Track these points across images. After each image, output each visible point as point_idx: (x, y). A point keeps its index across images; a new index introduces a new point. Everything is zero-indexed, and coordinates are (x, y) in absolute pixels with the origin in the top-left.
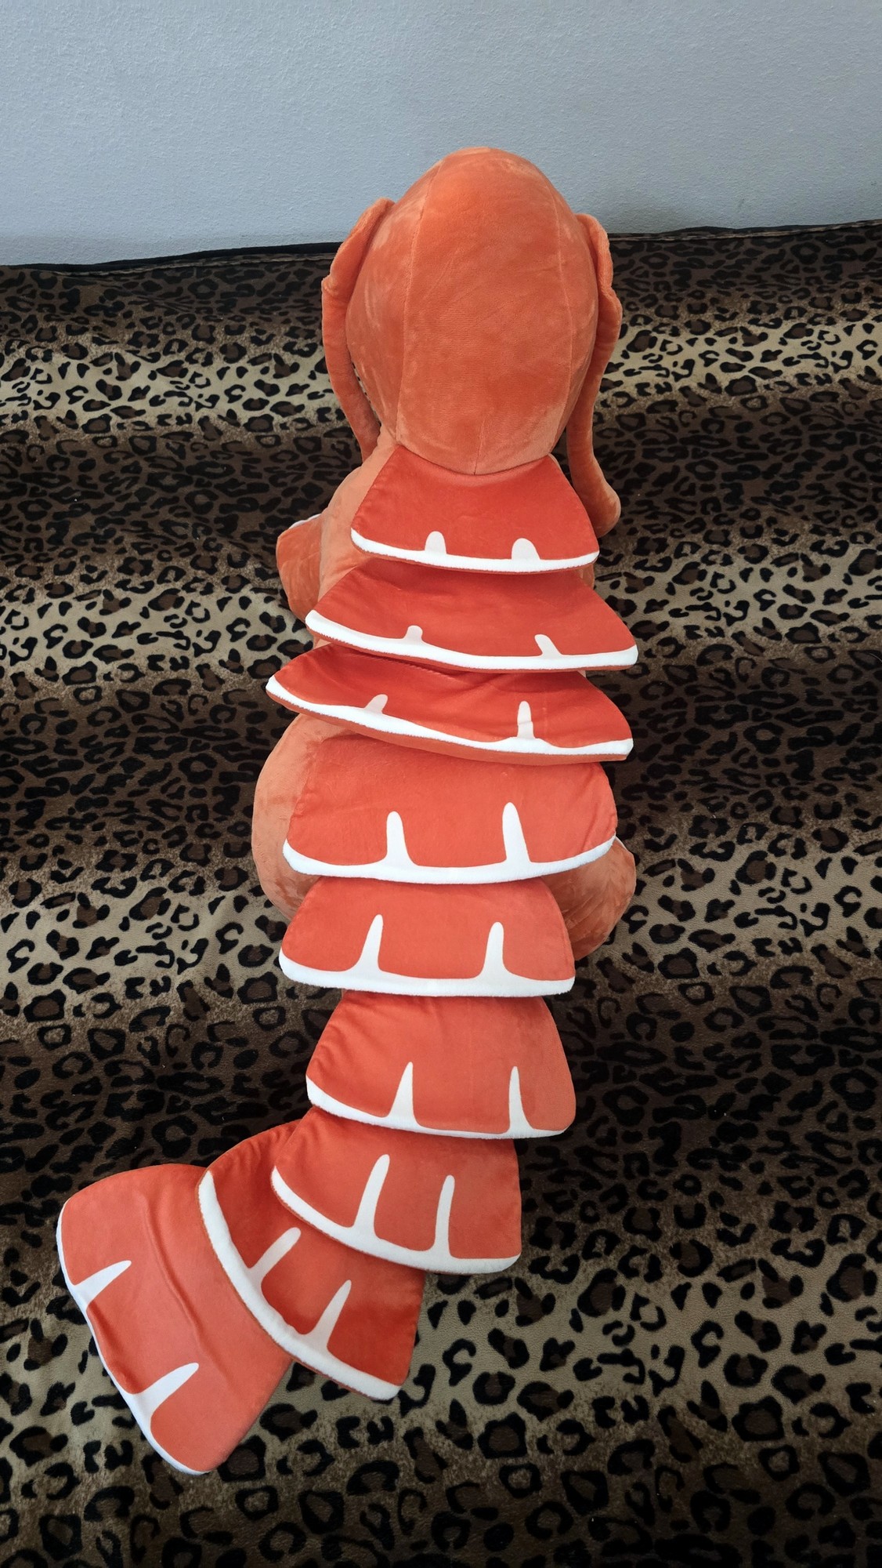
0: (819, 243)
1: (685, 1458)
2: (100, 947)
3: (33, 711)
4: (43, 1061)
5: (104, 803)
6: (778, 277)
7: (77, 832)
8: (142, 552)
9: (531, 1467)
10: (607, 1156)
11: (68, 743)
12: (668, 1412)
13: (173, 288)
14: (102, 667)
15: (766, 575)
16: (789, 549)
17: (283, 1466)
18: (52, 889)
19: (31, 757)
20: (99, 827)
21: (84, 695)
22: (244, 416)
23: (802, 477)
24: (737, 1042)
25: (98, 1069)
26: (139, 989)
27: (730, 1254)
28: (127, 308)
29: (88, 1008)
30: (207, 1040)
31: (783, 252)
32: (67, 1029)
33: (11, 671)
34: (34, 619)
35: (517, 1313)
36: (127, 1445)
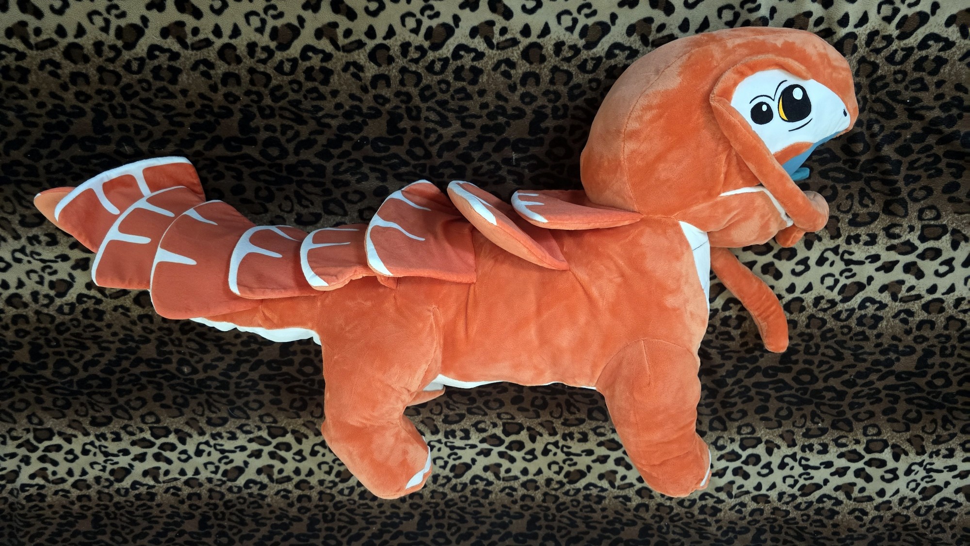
3: (783, 422)
5: (740, 360)
7: (758, 342)
8: (705, 520)
10: (431, 121)
11: (761, 400)
14: (736, 448)
16: (281, 487)
19: (786, 392)
20: (744, 345)
21: (749, 430)
23: (269, 532)
24: (347, 183)
27: (357, 57)
33: (796, 449)
34: (779, 482)
35: (495, 28)
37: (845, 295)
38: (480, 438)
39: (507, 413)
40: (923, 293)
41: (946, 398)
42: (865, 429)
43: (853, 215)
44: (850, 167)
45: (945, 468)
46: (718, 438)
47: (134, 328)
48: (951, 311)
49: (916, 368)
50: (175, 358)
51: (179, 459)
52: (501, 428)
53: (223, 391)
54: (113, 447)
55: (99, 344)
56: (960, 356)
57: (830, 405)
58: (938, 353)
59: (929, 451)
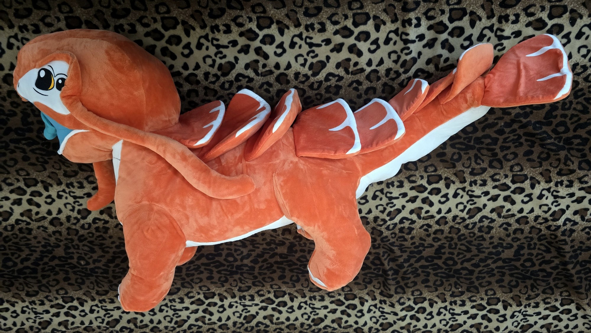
1: (197, 11)
2: (413, 200)
3: (438, 288)
4: (436, 160)
5: (411, 252)
7: (422, 242)
9: (255, 12)
11: (425, 276)
12: (203, 27)
14: (411, 304)
16: (142, 331)
17: (346, 17)
18: (431, 222)
19: (439, 271)
20: (414, 243)
21: (418, 293)
26: (398, 184)
27: (178, 79)
29: (418, 179)
32: (426, 171)
33: (447, 304)
34: (438, 323)
35: (259, 64)
36: (404, 26)
37: (470, 214)
38: (261, 300)
39: (276, 285)
40: (516, 213)
41: (533, 273)
42: (486, 291)
43: (472, 169)
44: (467, 142)
45: (534, 313)
46: (400, 298)
47: (50, 238)
48: (532, 223)
49: (514, 256)
50: (76, 256)
51: (80, 315)
52: (273, 294)
53: (105, 275)
54: (40, 309)
55: (29, 248)
56: (539, 249)
57: (465, 278)
58: (526, 247)
59: (524, 304)
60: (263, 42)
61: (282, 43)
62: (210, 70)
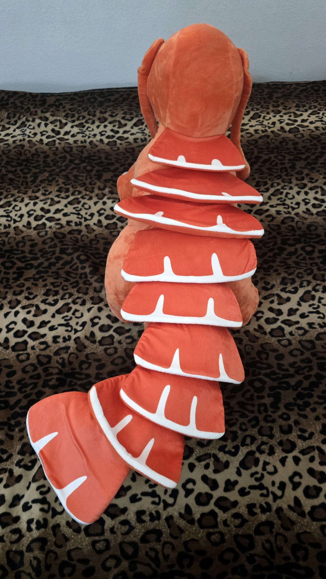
0: (320, 85)
1: (288, 529)
2: (43, 324)
3: (21, 240)
4: (18, 367)
5: (47, 272)
6: (306, 96)
7: (36, 282)
8: (66, 185)
9: (220, 533)
10: (250, 405)
11: (34, 251)
12: (279, 510)
13: (81, 99)
14: (48, 224)
15: (306, 193)
16: (315, 184)
17: (112, 530)
18: (25, 302)
19: (20, 256)
20: (44, 281)
21: (41, 234)
22: (106, 141)
23: (318, 160)
24: (302, 361)
25: (40, 370)
26: (58, 340)
27: (304, 444)
28: (64, 105)
29: (37, 347)
30: (85, 359)
31: (307, 89)
32: (28, 355)
33: (13, 226)
34: (23, 207)
35: (213, 468)
36: (45, 520)
46: (60, 229)
60: (209, 497)
61: (187, 496)
62: (268, 459)
